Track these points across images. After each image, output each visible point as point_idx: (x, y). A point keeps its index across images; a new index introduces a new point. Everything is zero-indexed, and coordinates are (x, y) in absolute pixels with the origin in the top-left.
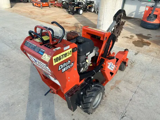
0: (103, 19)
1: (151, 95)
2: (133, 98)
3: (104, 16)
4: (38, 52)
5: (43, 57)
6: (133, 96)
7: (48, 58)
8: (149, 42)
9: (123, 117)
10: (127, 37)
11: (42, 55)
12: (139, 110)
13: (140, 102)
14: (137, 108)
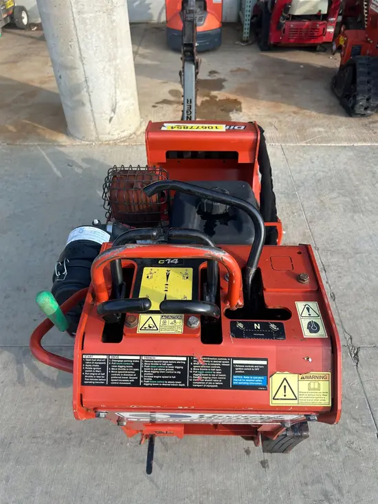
0: (82, 59)
1: (357, 253)
2: (332, 288)
3: (82, 47)
4: (226, 385)
5: (280, 395)
6: (329, 282)
7: (314, 385)
8: (232, 97)
9: (356, 354)
10: (165, 102)
11: (265, 387)
12: (367, 312)
13: (354, 290)
14: (361, 310)
